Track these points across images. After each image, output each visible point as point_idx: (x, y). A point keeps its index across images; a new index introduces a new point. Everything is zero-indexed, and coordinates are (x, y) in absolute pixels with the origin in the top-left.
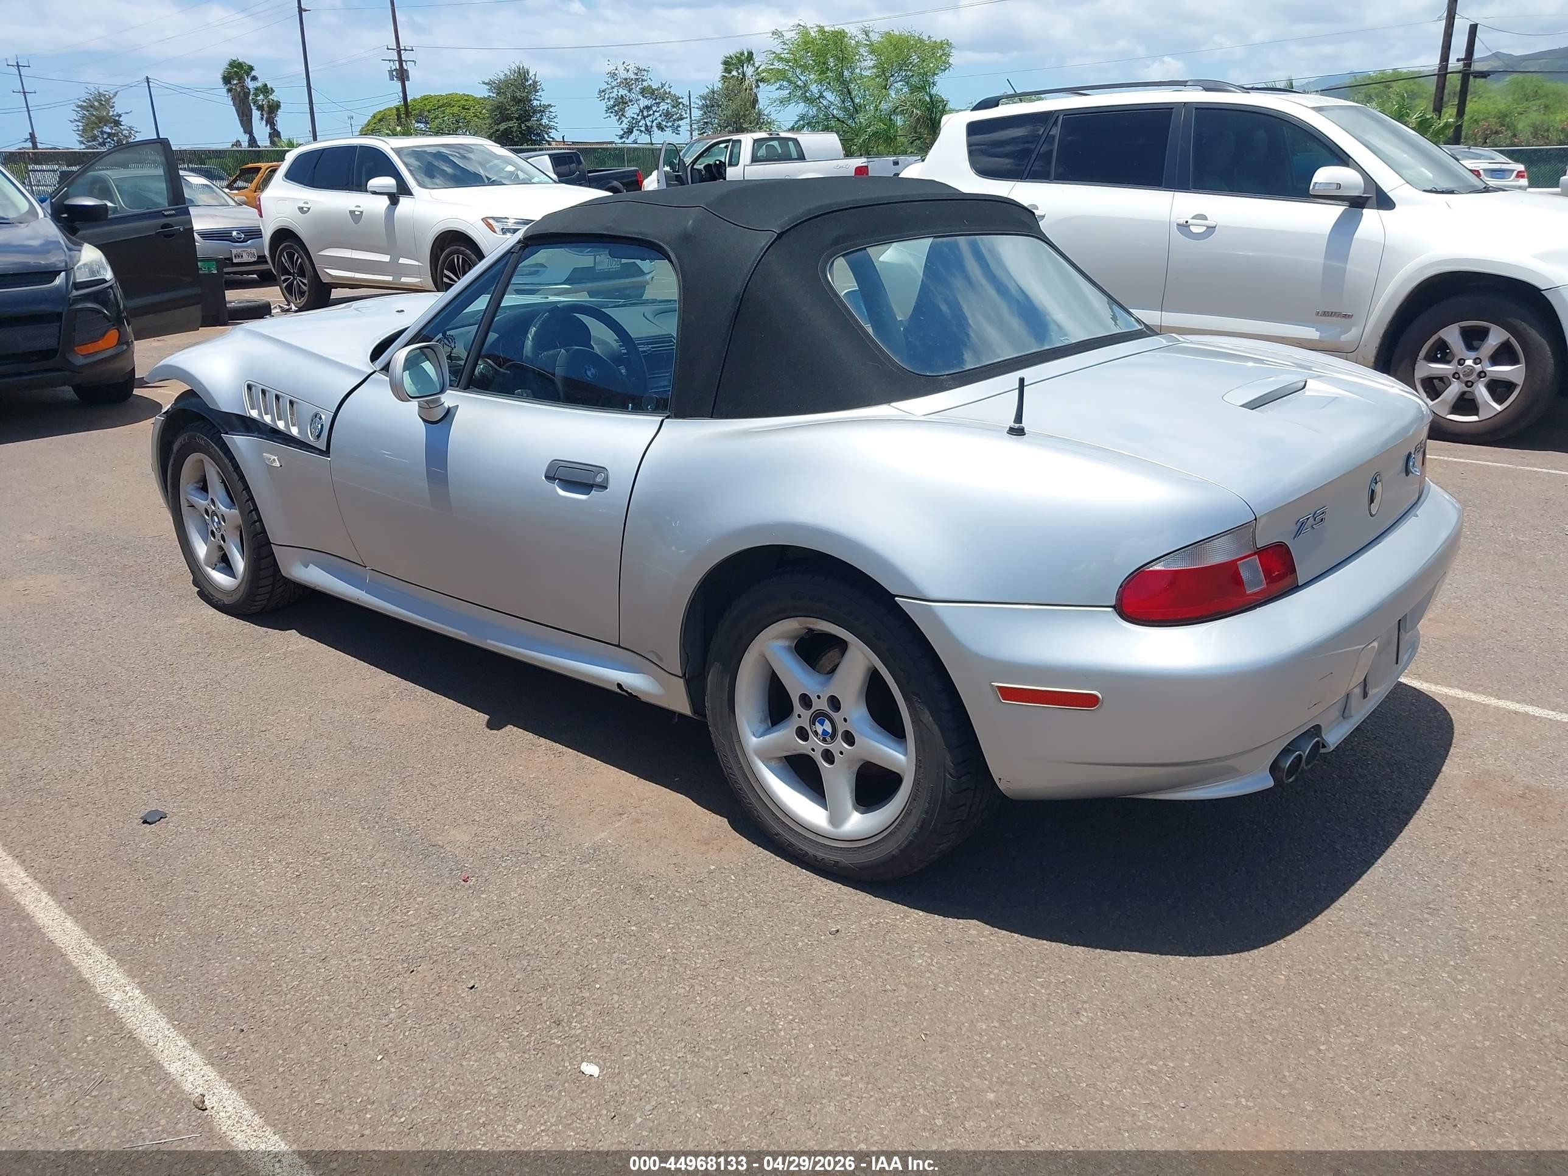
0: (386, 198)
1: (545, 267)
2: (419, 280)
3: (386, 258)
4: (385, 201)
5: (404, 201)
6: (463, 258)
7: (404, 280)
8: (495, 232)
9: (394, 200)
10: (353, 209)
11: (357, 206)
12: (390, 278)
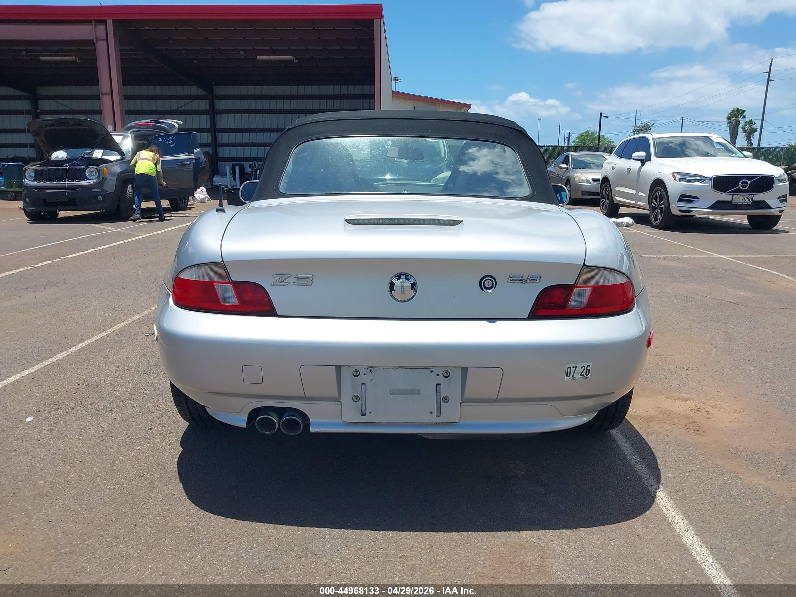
0: (640, 162)
1: (699, 199)
2: (644, 204)
3: (634, 192)
4: (639, 164)
5: (647, 164)
6: (660, 193)
7: (639, 203)
8: (676, 181)
9: (643, 163)
10: (629, 167)
11: (630, 166)
12: (634, 202)
